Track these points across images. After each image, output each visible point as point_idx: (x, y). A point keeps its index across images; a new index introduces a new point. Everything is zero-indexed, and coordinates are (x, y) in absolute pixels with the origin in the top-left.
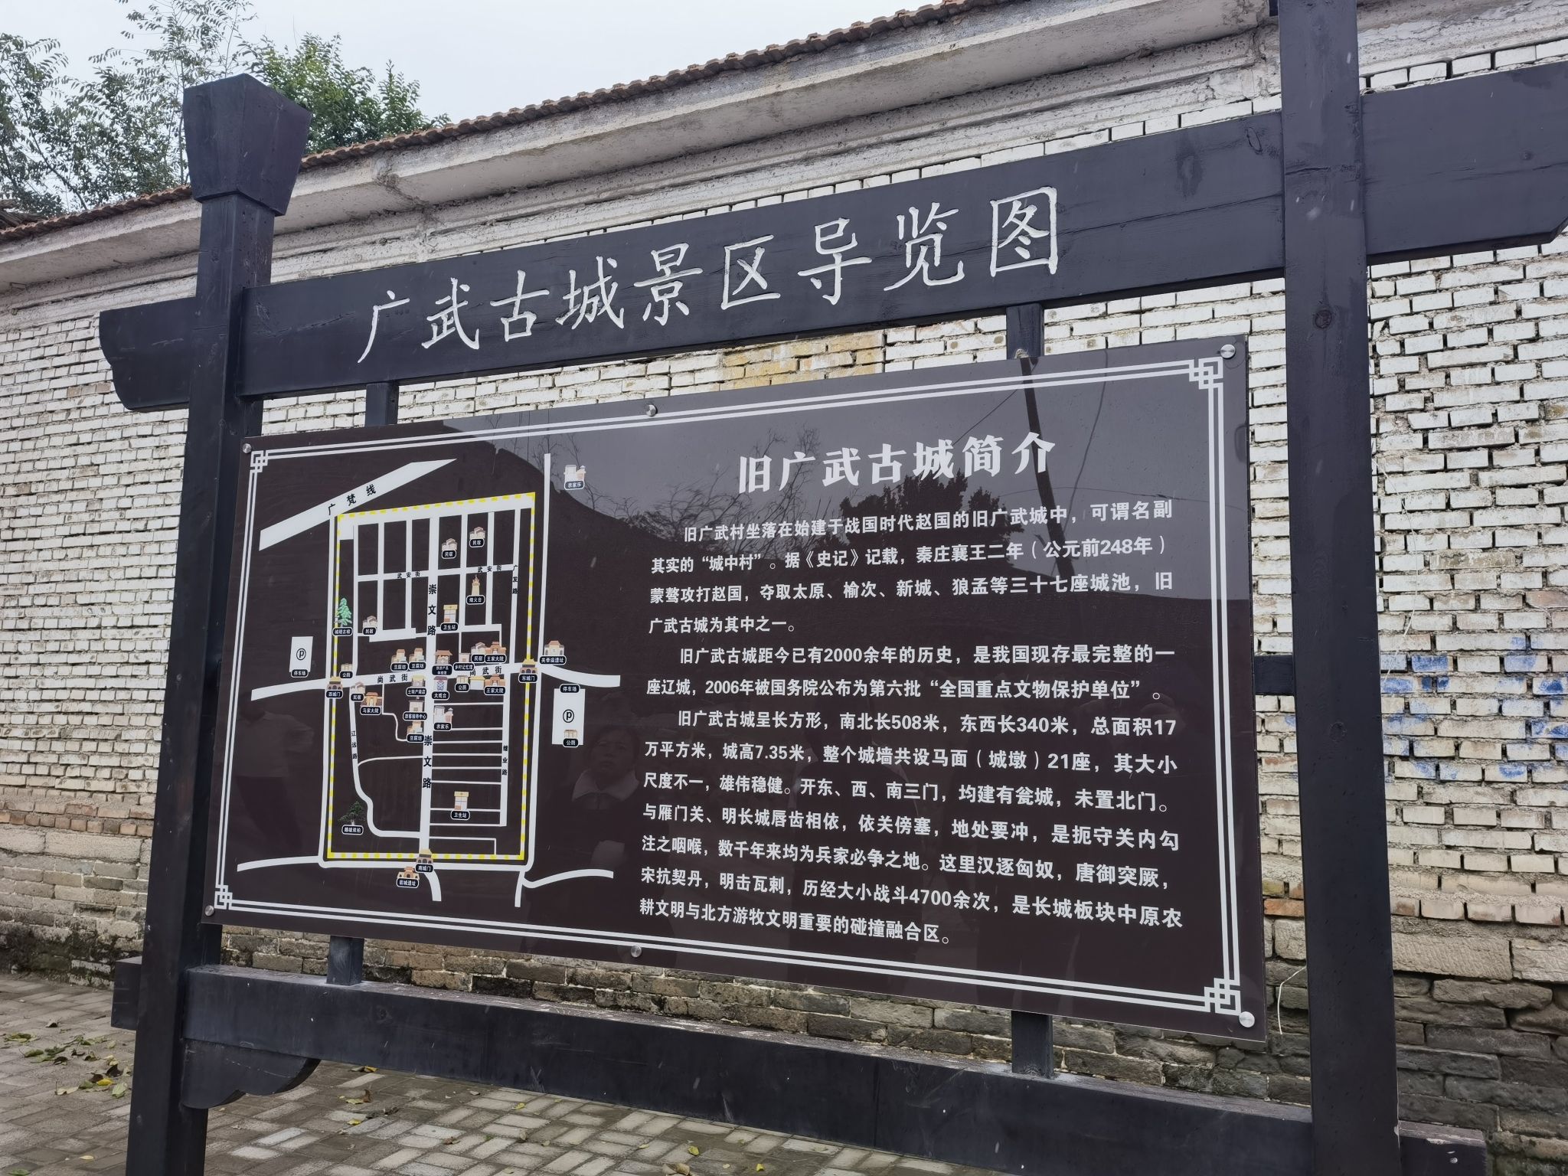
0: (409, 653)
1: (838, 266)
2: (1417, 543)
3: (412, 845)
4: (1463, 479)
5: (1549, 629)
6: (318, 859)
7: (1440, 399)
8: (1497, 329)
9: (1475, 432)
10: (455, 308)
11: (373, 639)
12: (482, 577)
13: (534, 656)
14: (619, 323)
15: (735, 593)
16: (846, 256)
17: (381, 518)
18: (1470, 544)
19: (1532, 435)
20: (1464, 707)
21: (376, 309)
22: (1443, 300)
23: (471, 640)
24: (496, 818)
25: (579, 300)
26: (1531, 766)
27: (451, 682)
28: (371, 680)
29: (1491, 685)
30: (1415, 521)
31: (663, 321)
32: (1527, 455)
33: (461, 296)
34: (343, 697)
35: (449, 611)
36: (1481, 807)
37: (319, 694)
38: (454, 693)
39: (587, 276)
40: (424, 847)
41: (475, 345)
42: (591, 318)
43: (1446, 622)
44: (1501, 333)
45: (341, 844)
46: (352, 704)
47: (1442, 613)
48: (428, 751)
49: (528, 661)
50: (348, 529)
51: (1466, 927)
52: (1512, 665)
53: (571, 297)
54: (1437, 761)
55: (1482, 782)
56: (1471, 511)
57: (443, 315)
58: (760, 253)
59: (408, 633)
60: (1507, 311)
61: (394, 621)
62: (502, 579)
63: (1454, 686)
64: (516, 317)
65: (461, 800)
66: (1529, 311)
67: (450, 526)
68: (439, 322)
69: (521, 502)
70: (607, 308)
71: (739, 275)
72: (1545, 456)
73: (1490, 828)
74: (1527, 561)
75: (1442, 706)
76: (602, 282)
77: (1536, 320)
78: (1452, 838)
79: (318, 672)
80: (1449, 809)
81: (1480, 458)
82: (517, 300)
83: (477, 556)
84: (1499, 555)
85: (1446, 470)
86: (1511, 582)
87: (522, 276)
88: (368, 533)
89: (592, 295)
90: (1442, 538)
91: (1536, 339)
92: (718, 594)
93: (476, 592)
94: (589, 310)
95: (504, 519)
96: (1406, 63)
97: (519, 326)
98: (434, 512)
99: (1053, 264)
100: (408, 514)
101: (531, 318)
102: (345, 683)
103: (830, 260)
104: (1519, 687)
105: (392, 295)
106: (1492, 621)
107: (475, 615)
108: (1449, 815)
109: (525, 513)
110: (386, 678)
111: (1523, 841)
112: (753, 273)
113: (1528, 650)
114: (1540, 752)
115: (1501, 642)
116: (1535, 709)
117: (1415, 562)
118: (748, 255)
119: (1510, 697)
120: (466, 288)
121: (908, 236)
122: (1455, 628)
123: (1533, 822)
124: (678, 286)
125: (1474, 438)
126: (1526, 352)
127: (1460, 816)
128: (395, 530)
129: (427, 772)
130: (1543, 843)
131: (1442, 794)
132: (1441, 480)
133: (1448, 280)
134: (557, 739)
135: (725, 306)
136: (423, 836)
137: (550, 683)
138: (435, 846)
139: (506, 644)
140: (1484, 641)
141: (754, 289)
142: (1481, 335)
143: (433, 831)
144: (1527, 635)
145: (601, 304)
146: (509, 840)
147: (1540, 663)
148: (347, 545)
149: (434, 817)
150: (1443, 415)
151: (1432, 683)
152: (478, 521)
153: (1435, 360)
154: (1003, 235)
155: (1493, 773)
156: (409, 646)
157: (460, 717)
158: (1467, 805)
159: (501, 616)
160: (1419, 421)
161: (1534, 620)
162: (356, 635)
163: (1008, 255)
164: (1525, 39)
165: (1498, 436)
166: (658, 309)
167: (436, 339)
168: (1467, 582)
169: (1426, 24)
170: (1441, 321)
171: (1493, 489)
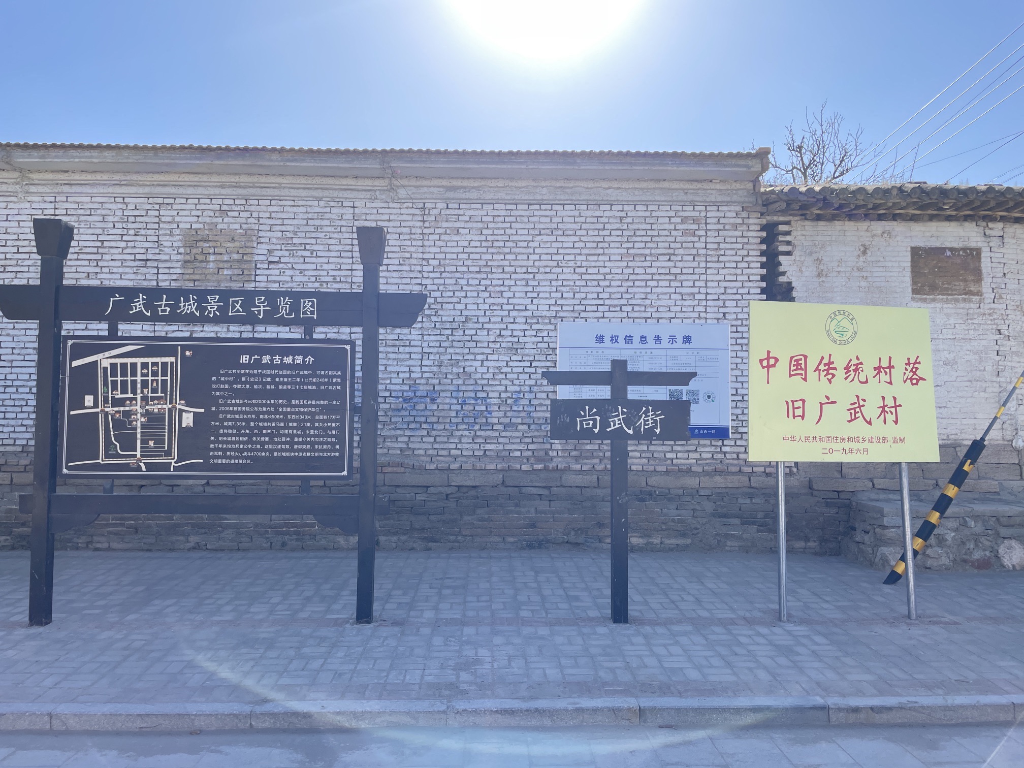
0: (131, 402)
1: (262, 309)
2: (432, 357)
3: (135, 456)
4: (444, 338)
5: (464, 384)
6: (100, 461)
7: (440, 312)
8: (456, 293)
9: (448, 324)
10: (141, 302)
11: (116, 397)
12: (157, 381)
13: (176, 403)
14: (198, 314)
15: (227, 386)
16: (264, 306)
17: (119, 361)
18: (446, 358)
19: (463, 326)
20: (441, 407)
21: (112, 299)
22: (442, 281)
23: (153, 399)
24: (164, 447)
25: (184, 306)
26: (457, 424)
27: (147, 410)
28: (116, 409)
29: (448, 401)
30: (431, 350)
31: (211, 316)
32: (461, 332)
33: (143, 299)
34: (106, 414)
35: (145, 391)
36: (444, 436)
37: (97, 413)
38: (147, 414)
39: (187, 300)
40: (139, 456)
41: (149, 314)
42: (188, 312)
43: (438, 381)
44: (457, 294)
45: (107, 456)
46: (110, 416)
47: (437, 378)
48: (139, 430)
49: (174, 404)
50: (106, 363)
51: (437, 471)
52: (454, 394)
53: (182, 305)
54: (433, 423)
55: (444, 429)
56: (446, 348)
57: (137, 304)
58: (240, 302)
59: (130, 395)
60: (459, 288)
61: (124, 391)
62: (164, 382)
63: (439, 401)
64: (163, 308)
65: (151, 443)
66: (465, 288)
67: (144, 366)
68: (136, 306)
69: (170, 360)
70: (194, 310)
71: (234, 307)
72: (466, 333)
73: (446, 442)
74: (460, 364)
75: (435, 407)
76: (192, 302)
77: (466, 291)
78: (436, 446)
79: (96, 405)
80: (435, 437)
81: (449, 332)
82: (164, 303)
83: (155, 374)
84: (453, 362)
85: (440, 335)
86: (455, 370)
87: (165, 296)
88: (113, 366)
89: (188, 305)
90: (438, 355)
91: (466, 297)
92: (222, 386)
93: (155, 384)
94: (188, 309)
95: (165, 364)
96: (435, 201)
97: (165, 311)
98: (139, 361)
99: (315, 316)
100: (129, 361)
101: (168, 309)
102: (106, 410)
103: (260, 307)
104: (455, 401)
105: (117, 295)
106: (449, 381)
107: (154, 390)
108: (435, 440)
109: (172, 363)
110: (122, 409)
111: (453, 446)
112: (238, 307)
113: (458, 390)
114: (459, 420)
115: (452, 388)
116: (459, 408)
117: (430, 363)
118: (237, 302)
119: (453, 404)
120: (145, 297)
121: (280, 304)
122: (440, 383)
123: (456, 440)
124: (216, 307)
125: (448, 325)
126: (463, 300)
127: (438, 439)
128: (124, 365)
129: (139, 436)
130: (459, 446)
131: (434, 433)
132: (439, 338)
133: (444, 275)
134: (184, 426)
135: (230, 314)
136: (138, 453)
137: (181, 411)
138: (142, 456)
139: (166, 399)
140: (447, 387)
141: (238, 311)
142: (451, 294)
143: (141, 452)
144: (458, 385)
145: (192, 308)
146: (168, 453)
147: (461, 394)
148: (105, 369)
149: (141, 448)
150: (440, 317)
151: (433, 400)
152: (156, 364)
153: (439, 300)
154: (304, 308)
155: (447, 427)
156: (131, 399)
157: (149, 420)
158: (440, 436)
159: (164, 390)
160: (434, 319)
161: (460, 382)
162: (110, 396)
163: (305, 313)
164: (468, 201)
165: (455, 325)
166: (210, 312)
167: (134, 311)
168: (444, 370)
169: (442, 190)
170: (441, 288)
171: (452, 341)
